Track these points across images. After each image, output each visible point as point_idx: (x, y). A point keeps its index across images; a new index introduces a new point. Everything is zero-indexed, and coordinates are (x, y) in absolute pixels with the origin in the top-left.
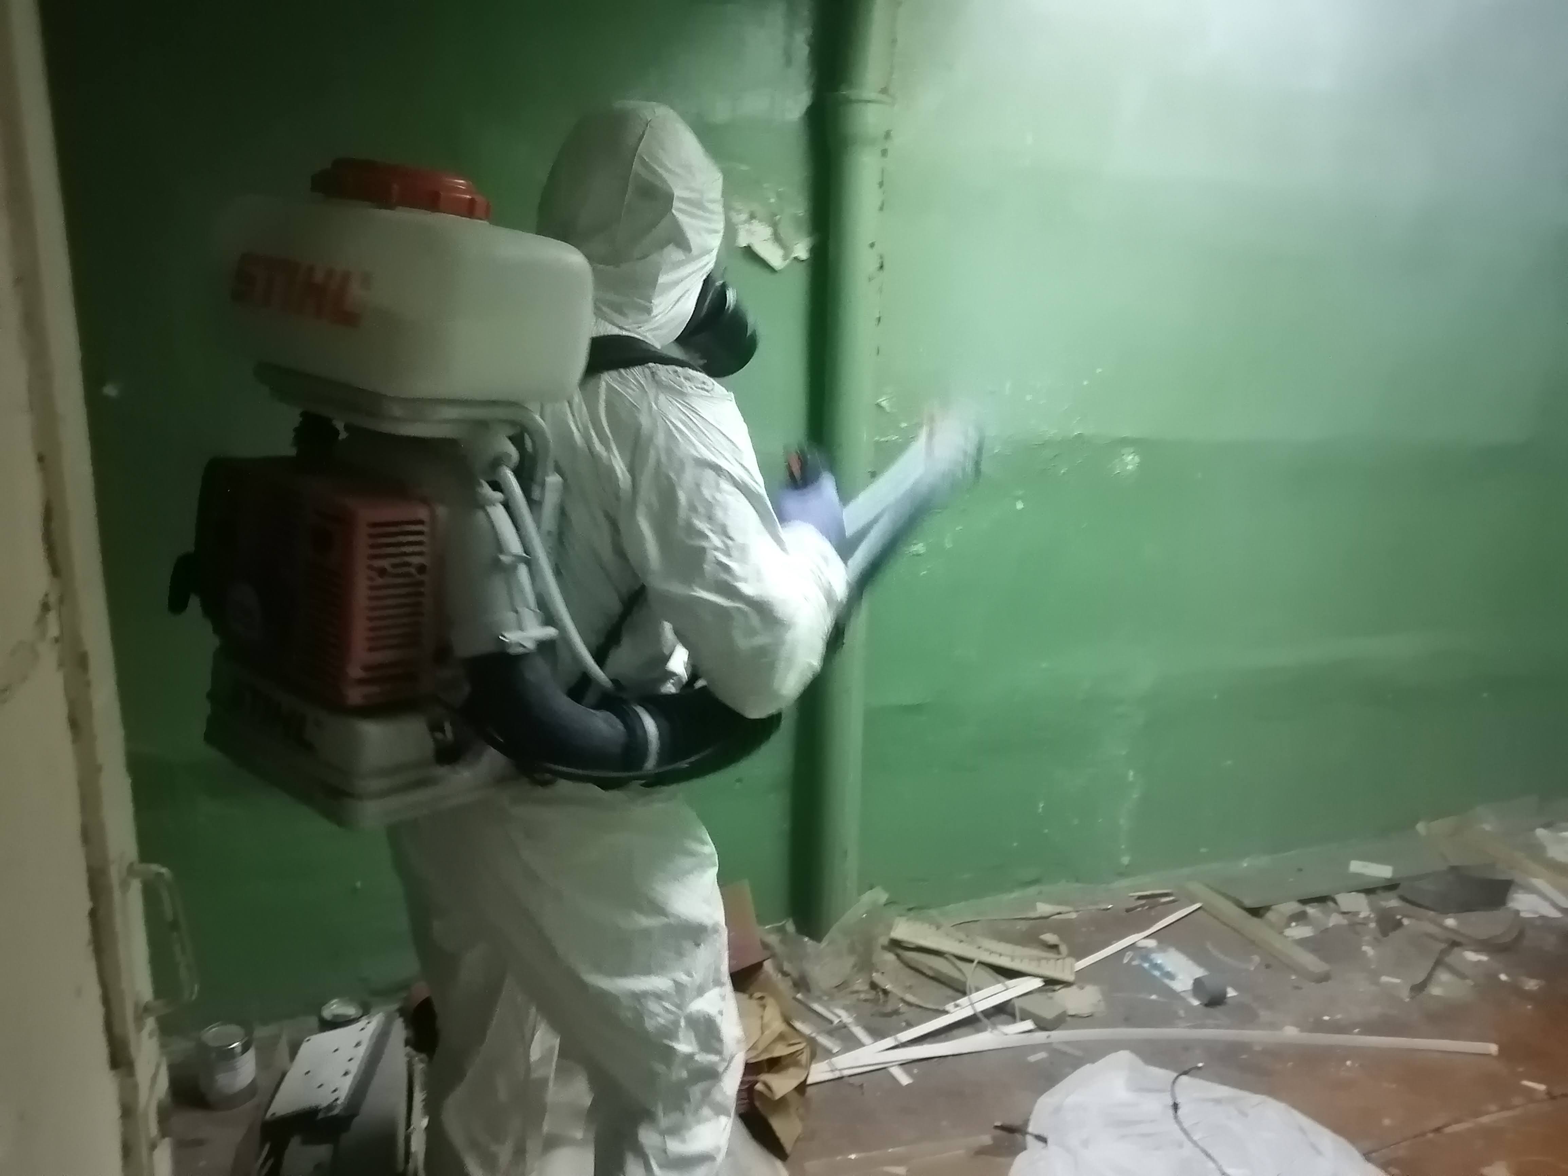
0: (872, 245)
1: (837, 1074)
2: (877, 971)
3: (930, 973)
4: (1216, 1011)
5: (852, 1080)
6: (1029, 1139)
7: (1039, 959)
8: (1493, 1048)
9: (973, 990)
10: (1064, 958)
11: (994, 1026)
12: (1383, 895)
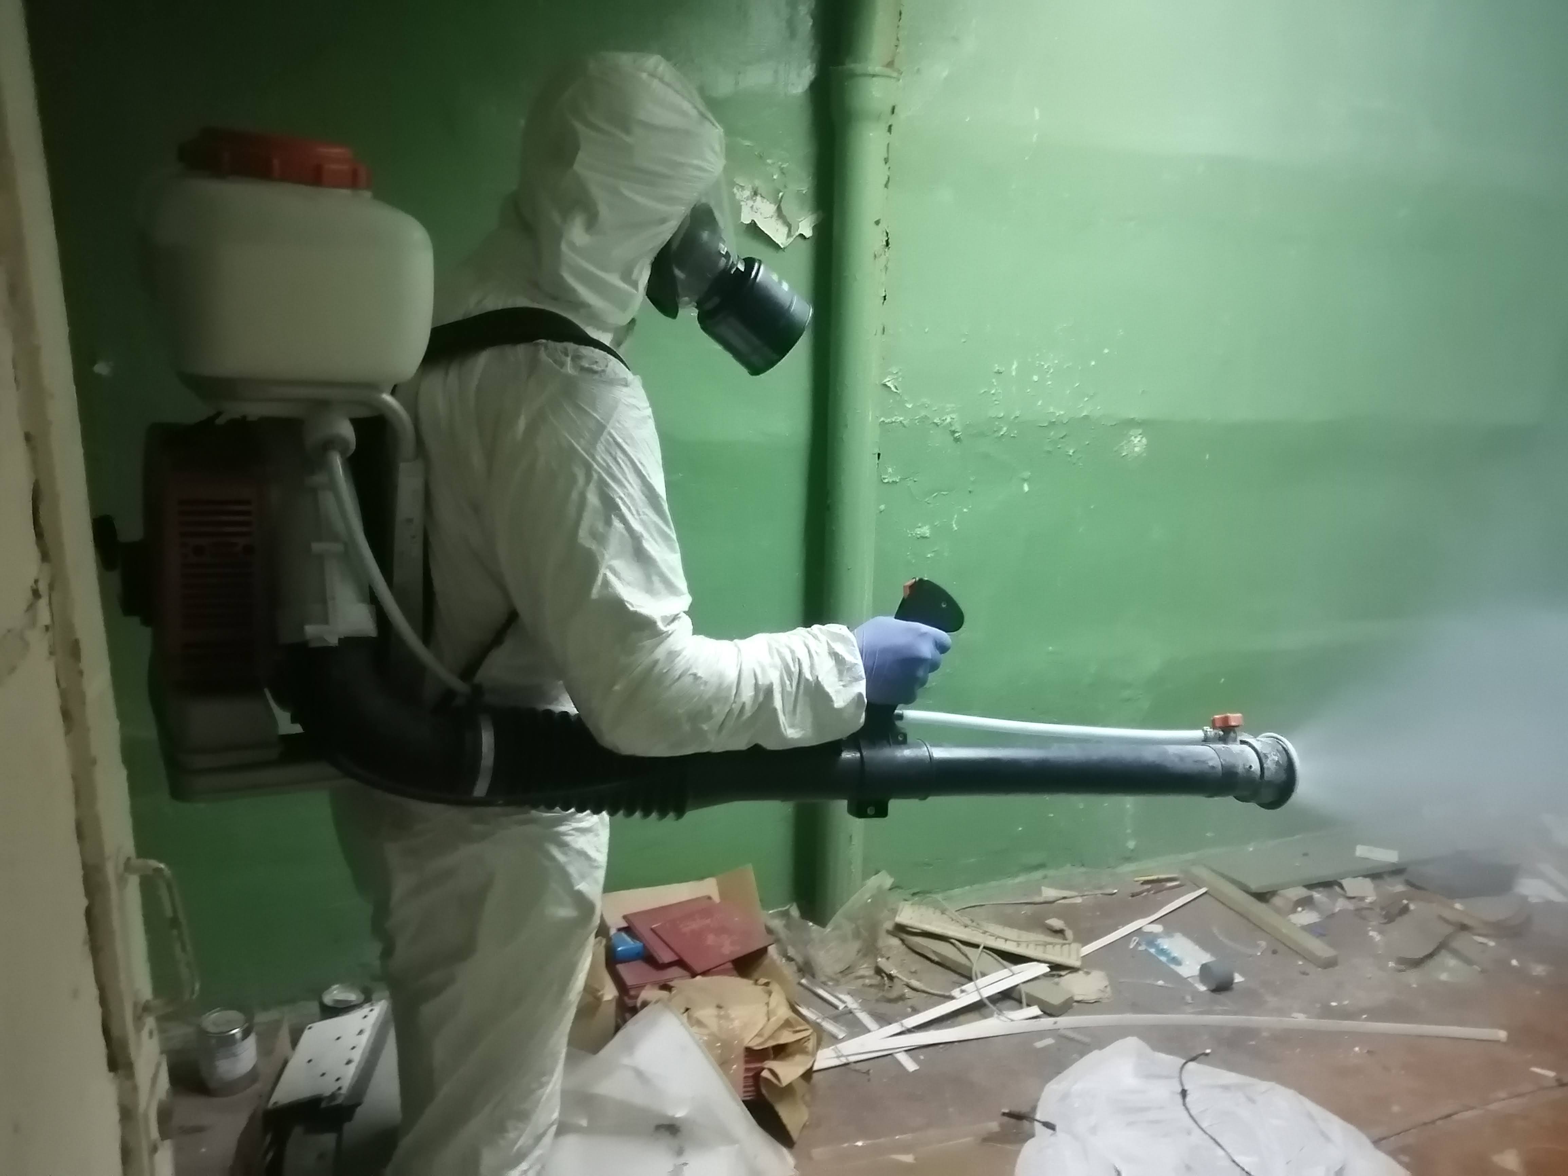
0: (877, 223)
1: (844, 1060)
2: (882, 957)
3: (936, 959)
4: (1222, 997)
5: (858, 1066)
6: (1037, 1126)
7: (1045, 944)
8: (1502, 1035)
9: (979, 975)
10: (1069, 944)
11: (1000, 1011)
12: (1389, 879)
